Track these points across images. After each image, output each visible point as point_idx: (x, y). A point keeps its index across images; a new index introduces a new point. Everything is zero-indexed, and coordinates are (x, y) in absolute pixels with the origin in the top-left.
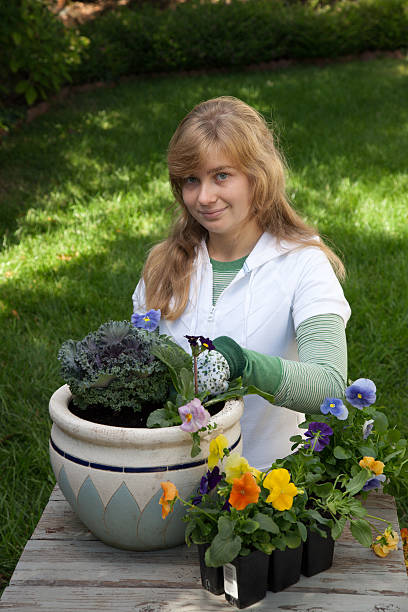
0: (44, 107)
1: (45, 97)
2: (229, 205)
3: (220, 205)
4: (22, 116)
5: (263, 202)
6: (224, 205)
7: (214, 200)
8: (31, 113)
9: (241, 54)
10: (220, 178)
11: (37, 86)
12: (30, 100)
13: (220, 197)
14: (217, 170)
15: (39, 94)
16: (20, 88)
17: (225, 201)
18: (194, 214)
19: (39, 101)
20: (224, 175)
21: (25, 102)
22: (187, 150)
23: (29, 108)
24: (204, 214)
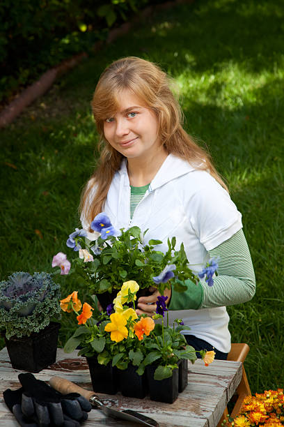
2: (139, 136)
3: (132, 136)
6: (135, 136)
7: (126, 132)
10: (130, 116)
13: (131, 130)
15: (119, 15)
17: (136, 133)
20: (133, 114)
24: (121, 144)
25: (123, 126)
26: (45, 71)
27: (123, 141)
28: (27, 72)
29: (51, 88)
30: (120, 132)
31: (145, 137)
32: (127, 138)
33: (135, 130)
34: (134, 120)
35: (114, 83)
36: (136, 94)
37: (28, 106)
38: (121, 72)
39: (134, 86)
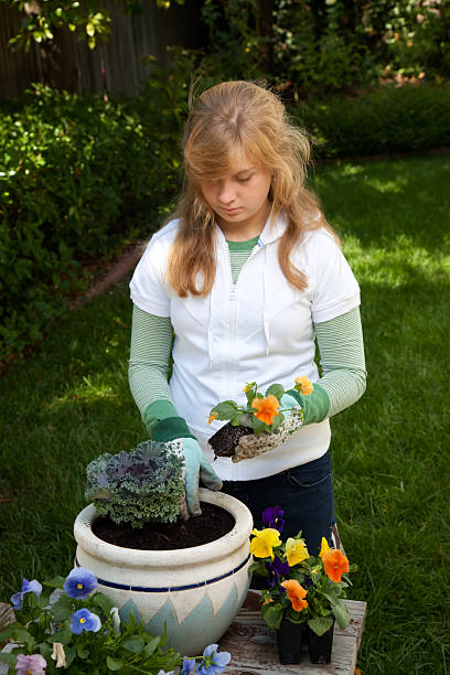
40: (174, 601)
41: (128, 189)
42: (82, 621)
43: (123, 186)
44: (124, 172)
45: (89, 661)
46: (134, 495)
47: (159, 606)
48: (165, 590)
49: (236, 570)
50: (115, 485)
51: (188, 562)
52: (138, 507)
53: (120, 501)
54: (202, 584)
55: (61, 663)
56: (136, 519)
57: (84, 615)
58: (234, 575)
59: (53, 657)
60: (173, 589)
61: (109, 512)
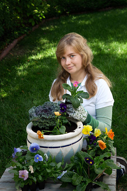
0: (37, 26)
1: (37, 23)
2: (75, 65)
3: (72, 65)
4: (31, 29)
5: (86, 63)
6: (73, 65)
7: (70, 63)
8: (33, 28)
9: (96, 6)
10: (72, 57)
11: (35, 20)
12: (33, 24)
13: (72, 63)
14: (70, 54)
15: (35, 22)
16: (30, 21)
17: (74, 64)
18: (65, 68)
19: (36, 24)
20: (73, 56)
21: (32, 25)
22: (61, 49)
23: (33, 27)
24: (68, 68)
25: (68, 61)
26: (14, 40)
27: (68, 67)
28: (9, 40)
29: (16, 45)
30: (67, 63)
31: (77, 66)
32: (70, 66)
33: (73, 62)
34: (73, 58)
35: (65, 43)
36: (74, 48)
37: (10, 51)
38: (68, 39)
39: (73, 45)
40: (62, 150)
41: (5, 26)
42: (37, 158)
43: (4, 24)
44: (4, 20)
45: (40, 171)
46: (46, 119)
47: (57, 152)
48: (59, 147)
49: (80, 140)
50: (39, 116)
51: (66, 138)
52: (47, 122)
53: (42, 121)
54: (70, 145)
55: (32, 172)
56: (47, 126)
57: (38, 156)
58: (79, 141)
59: (30, 170)
60: (62, 147)
61: (38, 125)
